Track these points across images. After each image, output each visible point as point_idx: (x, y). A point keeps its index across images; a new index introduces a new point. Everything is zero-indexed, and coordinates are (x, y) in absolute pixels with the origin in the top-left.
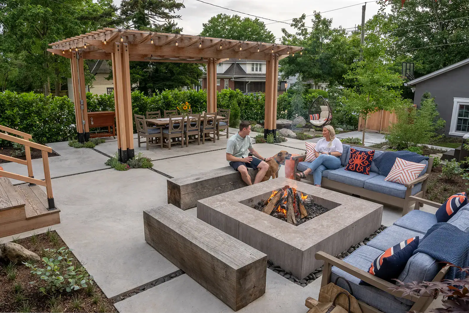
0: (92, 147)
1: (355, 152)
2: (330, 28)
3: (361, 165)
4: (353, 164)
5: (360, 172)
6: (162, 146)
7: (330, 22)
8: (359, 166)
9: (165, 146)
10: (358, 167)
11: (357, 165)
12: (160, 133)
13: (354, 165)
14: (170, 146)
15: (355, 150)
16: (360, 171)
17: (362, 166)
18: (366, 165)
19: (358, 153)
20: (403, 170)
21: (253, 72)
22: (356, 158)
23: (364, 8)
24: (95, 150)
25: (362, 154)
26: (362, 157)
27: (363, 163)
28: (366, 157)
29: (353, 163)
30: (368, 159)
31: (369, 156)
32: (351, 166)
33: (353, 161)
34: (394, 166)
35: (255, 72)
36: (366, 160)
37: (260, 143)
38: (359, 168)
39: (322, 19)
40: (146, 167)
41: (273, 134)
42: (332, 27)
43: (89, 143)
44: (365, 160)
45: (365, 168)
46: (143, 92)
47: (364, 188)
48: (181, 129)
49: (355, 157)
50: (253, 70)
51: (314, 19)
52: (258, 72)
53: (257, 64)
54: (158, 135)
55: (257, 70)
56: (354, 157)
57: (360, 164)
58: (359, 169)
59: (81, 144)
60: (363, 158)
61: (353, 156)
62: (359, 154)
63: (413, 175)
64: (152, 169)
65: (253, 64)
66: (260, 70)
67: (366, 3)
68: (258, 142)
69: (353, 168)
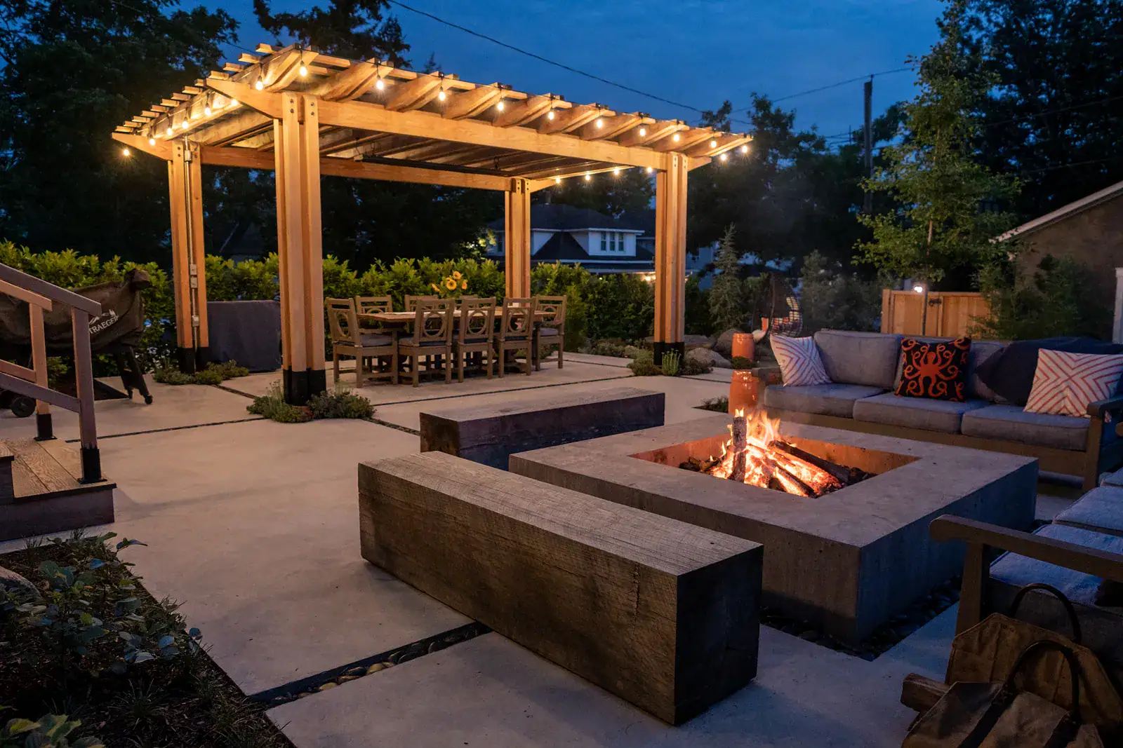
0: (216, 384)
1: (917, 348)
2: (791, 131)
3: (939, 379)
4: (916, 379)
5: (937, 398)
6: (395, 380)
7: (791, 118)
8: (934, 380)
9: (404, 380)
10: (932, 385)
11: (927, 380)
12: (390, 344)
13: (921, 381)
14: (416, 378)
15: (915, 343)
16: (939, 394)
17: (942, 380)
18: (952, 377)
19: (927, 348)
20: (1070, 378)
21: (603, 253)
22: (922, 361)
23: (868, 88)
24: (224, 388)
25: (938, 350)
26: (939, 356)
27: (944, 371)
28: (952, 355)
29: (916, 375)
30: (956, 361)
31: (959, 352)
32: (912, 385)
33: (915, 371)
34: (1038, 372)
35: (608, 253)
36: (951, 364)
37: (645, 375)
38: (935, 387)
39: (773, 110)
40: (357, 415)
41: (678, 353)
42: (795, 131)
43: (208, 373)
44: (948, 363)
45: (951, 384)
46: (346, 262)
47: (959, 432)
48: (445, 335)
49: (920, 359)
50: (603, 247)
51: (753, 110)
52: (617, 253)
53: (613, 233)
54: (386, 351)
55: (613, 248)
56: (918, 361)
57: (937, 376)
58: (935, 390)
59: (186, 377)
60: (944, 361)
61: (914, 358)
62: (930, 350)
63: (1103, 387)
64: (372, 420)
65: (604, 233)
66: (621, 248)
67: (872, 76)
68: (639, 372)
69: (917, 390)
